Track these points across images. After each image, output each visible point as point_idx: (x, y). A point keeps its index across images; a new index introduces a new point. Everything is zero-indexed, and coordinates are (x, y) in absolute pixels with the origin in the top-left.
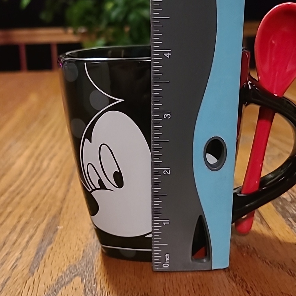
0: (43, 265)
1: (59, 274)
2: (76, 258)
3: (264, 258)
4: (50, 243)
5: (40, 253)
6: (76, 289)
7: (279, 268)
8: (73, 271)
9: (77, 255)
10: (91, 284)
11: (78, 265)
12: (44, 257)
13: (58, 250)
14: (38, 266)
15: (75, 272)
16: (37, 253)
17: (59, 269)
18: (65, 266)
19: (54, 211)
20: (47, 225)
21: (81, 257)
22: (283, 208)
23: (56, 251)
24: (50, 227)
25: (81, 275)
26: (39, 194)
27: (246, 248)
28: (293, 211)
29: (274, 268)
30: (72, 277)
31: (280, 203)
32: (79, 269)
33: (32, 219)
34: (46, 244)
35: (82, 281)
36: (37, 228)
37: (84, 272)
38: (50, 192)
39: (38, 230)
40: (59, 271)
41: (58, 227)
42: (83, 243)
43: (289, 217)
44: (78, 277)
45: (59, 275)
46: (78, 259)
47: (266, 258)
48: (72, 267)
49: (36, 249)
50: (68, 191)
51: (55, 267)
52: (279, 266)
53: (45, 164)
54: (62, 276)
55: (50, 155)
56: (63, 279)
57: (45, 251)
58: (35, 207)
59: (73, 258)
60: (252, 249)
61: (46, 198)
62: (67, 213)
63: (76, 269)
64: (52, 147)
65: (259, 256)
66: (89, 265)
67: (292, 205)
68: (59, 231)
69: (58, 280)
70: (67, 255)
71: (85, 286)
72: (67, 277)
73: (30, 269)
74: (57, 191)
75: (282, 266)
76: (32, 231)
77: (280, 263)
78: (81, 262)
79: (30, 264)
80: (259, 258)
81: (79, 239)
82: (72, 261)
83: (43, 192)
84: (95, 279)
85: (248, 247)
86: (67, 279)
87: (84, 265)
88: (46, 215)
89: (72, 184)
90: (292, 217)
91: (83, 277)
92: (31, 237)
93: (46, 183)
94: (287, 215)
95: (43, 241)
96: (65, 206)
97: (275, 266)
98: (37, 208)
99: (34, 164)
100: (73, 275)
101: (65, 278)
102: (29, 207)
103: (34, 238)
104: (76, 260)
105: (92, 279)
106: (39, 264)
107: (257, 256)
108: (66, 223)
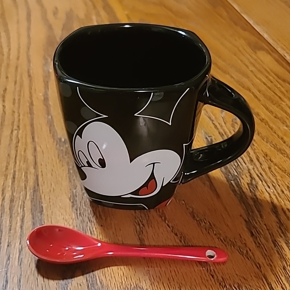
3: (219, 234)
6: (80, 285)
7: (231, 246)
19: (31, 183)
20: (31, 202)
24: (35, 205)
26: (9, 155)
27: (204, 223)
28: (234, 172)
29: (228, 247)
33: (15, 194)
36: (24, 206)
38: (19, 151)
41: (42, 205)
43: (232, 180)
50: (35, 149)
52: (231, 243)
58: (12, 176)
60: (208, 224)
75: (234, 243)
77: (231, 240)
80: (215, 235)
81: (66, 221)
83: (13, 152)
85: (205, 221)
90: (234, 181)
92: (22, 220)
93: (11, 139)
94: (230, 177)
97: (228, 243)
98: (14, 178)
107: (214, 233)
108: (47, 198)
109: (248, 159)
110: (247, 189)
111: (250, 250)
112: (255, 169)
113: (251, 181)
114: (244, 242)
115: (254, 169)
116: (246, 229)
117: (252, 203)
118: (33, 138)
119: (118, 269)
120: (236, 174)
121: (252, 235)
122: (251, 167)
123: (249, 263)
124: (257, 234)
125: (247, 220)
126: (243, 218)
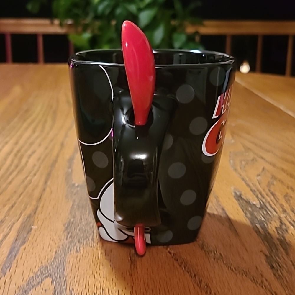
0: (15, 265)
1: (30, 274)
2: (47, 259)
3: (230, 264)
4: (24, 243)
5: (13, 253)
6: (46, 291)
7: (243, 275)
8: (44, 272)
9: (49, 255)
10: (61, 286)
11: (49, 266)
12: (17, 257)
13: (31, 251)
14: (10, 266)
15: (46, 274)
16: (10, 253)
17: (31, 269)
18: (37, 267)
19: (29, 211)
20: (22, 224)
21: (53, 258)
22: (252, 214)
23: (29, 251)
24: (24, 227)
25: (51, 276)
26: (15, 192)
27: (213, 254)
28: (261, 218)
29: (238, 275)
30: (43, 278)
31: (250, 209)
32: (50, 270)
33: (7, 218)
34: (20, 243)
35: (52, 282)
36: (12, 227)
37: (55, 274)
38: (27, 190)
39: (12, 229)
40: (30, 272)
41: (32, 227)
42: (55, 244)
43: (257, 224)
44: (48, 278)
45: (30, 276)
46: (50, 260)
47: (231, 264)
48: (43, 268)
49: (9, 248)
50: (44, 190)
51: (27, 268)
52: (243, 272)
53: (24, 161)
54: (33, 277)
55: (29, 152)
56: (33, 280)
57: (18, 250)
58: (11, 205)
59: (45, 259)
60: (219, 254)
61: (22, 197)
62: (42, 213)
63: (47, 270)
64: (31, 144)
65: (225, 262)
66: (60, 267)
67: (261, 211)
68: (33, 231)
69: (29, 281)
70: (39, 255)
71: (55, 288)
72: (38, 278)
73: (2, 269)
74: (33, 190)
75: (246, 273)
76: (6, 230)
77: (244, 270)
78: (53, 263)
79: (3, 264)
80: (225, 264)
81: (52, 240)
82: (43, 261)
83: (20, 190)
84: (65, 281)
85: (216, 252)
86: (38, 280)
87: (56, 266)
88: (21, 214)
89: (49, 183)
90: (259, 224)
91: (54, 278)
92: (5, 236)
93: (23, 181)
94: (255, 221)
95: (16, 240)
96: (41, 205)
97: (239, 272)
98: (12, 207)
99: (12, 162)
100: (44, 276)
101: (36, 279)
102: (4, 206)
103: (8, 237)
104: (48, 261)
105: (62, 281)
106: (11, 264)
107: (223, 262)
108: (40, 223)
109: (281, 210)
110: (274, 231)
111: (267, 281)
112: (288, 217)
113: (280, 226)
114: (260, 272)
115: (286, 217)
116: (265, 262)
117: (278, 243)
118: (46, 182)
119: (96, 282)
120: (263, 219)
121: (272, 267)
122: (283, 216)
123: (262, 291)
124: (279, 268)
125: (269, 255)
126: (264, 253)
